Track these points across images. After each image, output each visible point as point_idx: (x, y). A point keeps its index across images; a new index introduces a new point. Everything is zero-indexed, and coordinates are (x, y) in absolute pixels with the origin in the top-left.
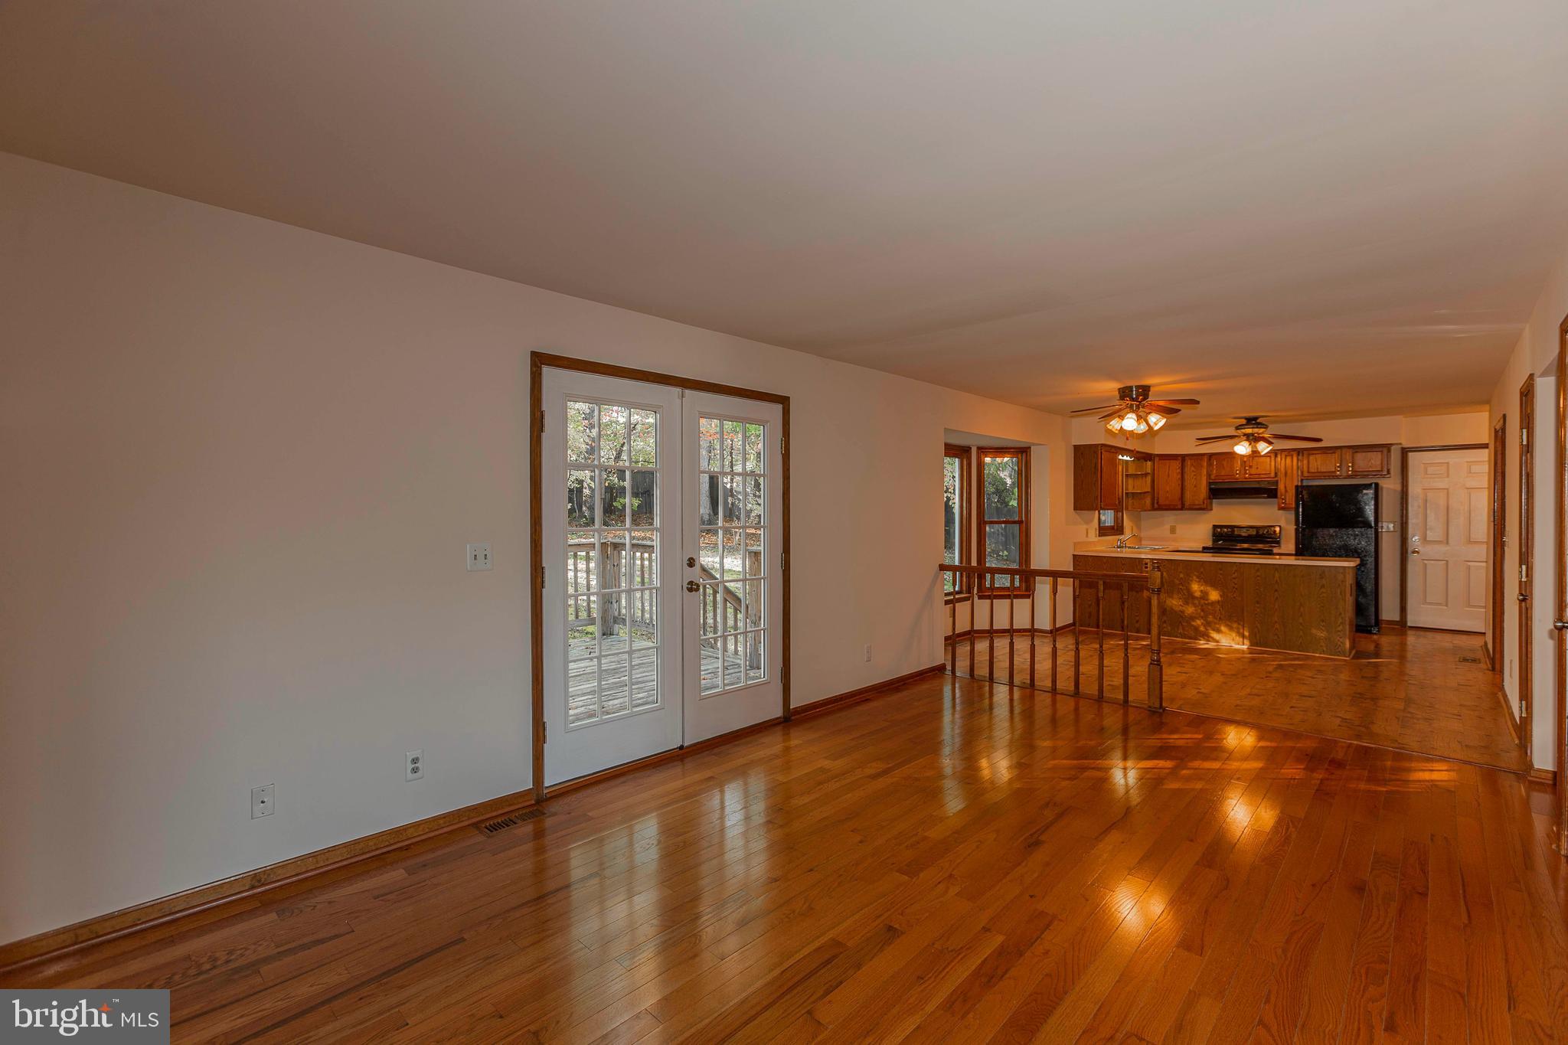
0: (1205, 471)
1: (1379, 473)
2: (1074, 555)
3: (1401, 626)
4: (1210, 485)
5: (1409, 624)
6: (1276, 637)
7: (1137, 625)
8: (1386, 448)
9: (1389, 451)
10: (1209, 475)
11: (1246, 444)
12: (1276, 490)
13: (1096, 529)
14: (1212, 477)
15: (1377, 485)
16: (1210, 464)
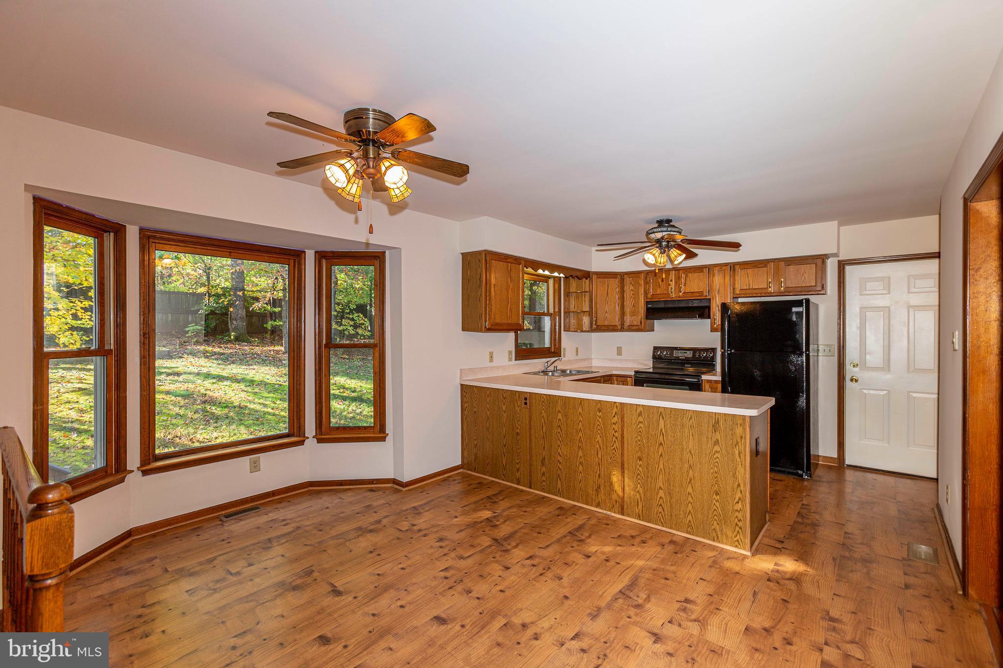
0: (642, 291)
1: (809, 290)
2: (462, 385)
3: (839, 465)
4: (647, 305)
5: (847, 462)
6: (661, 510)
7: (518, 475)
8: (822, 259)
9: (824, 263)
10: (646, 293)
11: (656, 251)
12: (709, 308)
13: (510, 352)
14: (649, 296)
15: (808, 301)
16: (647, 283)
